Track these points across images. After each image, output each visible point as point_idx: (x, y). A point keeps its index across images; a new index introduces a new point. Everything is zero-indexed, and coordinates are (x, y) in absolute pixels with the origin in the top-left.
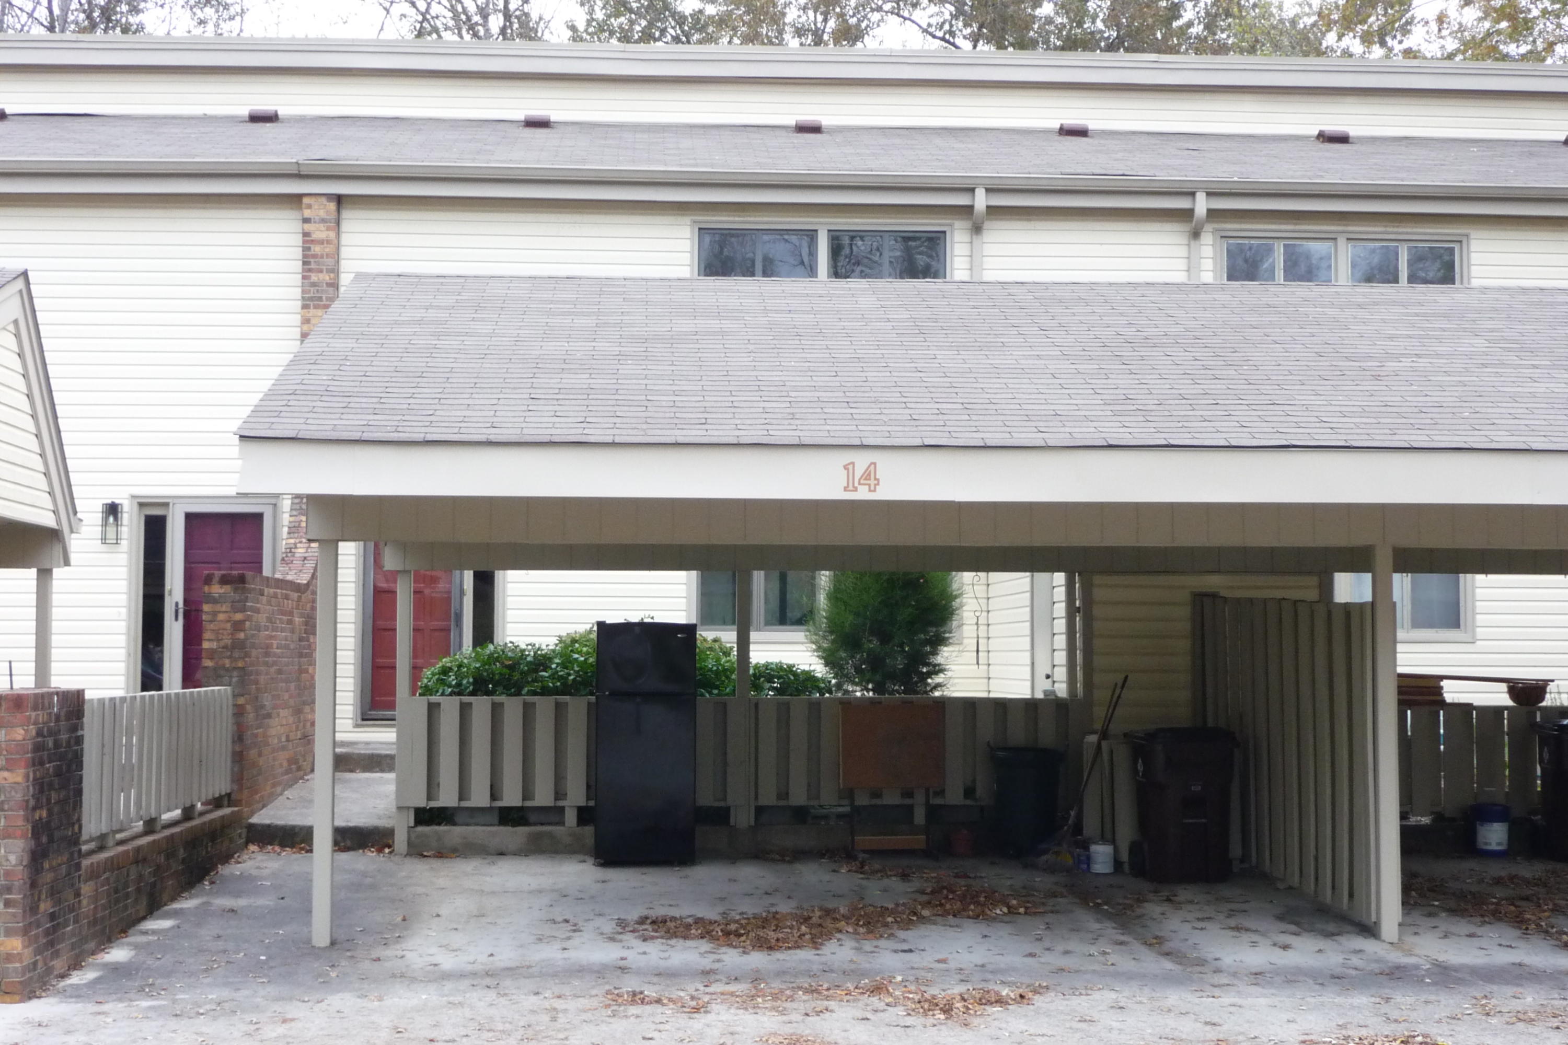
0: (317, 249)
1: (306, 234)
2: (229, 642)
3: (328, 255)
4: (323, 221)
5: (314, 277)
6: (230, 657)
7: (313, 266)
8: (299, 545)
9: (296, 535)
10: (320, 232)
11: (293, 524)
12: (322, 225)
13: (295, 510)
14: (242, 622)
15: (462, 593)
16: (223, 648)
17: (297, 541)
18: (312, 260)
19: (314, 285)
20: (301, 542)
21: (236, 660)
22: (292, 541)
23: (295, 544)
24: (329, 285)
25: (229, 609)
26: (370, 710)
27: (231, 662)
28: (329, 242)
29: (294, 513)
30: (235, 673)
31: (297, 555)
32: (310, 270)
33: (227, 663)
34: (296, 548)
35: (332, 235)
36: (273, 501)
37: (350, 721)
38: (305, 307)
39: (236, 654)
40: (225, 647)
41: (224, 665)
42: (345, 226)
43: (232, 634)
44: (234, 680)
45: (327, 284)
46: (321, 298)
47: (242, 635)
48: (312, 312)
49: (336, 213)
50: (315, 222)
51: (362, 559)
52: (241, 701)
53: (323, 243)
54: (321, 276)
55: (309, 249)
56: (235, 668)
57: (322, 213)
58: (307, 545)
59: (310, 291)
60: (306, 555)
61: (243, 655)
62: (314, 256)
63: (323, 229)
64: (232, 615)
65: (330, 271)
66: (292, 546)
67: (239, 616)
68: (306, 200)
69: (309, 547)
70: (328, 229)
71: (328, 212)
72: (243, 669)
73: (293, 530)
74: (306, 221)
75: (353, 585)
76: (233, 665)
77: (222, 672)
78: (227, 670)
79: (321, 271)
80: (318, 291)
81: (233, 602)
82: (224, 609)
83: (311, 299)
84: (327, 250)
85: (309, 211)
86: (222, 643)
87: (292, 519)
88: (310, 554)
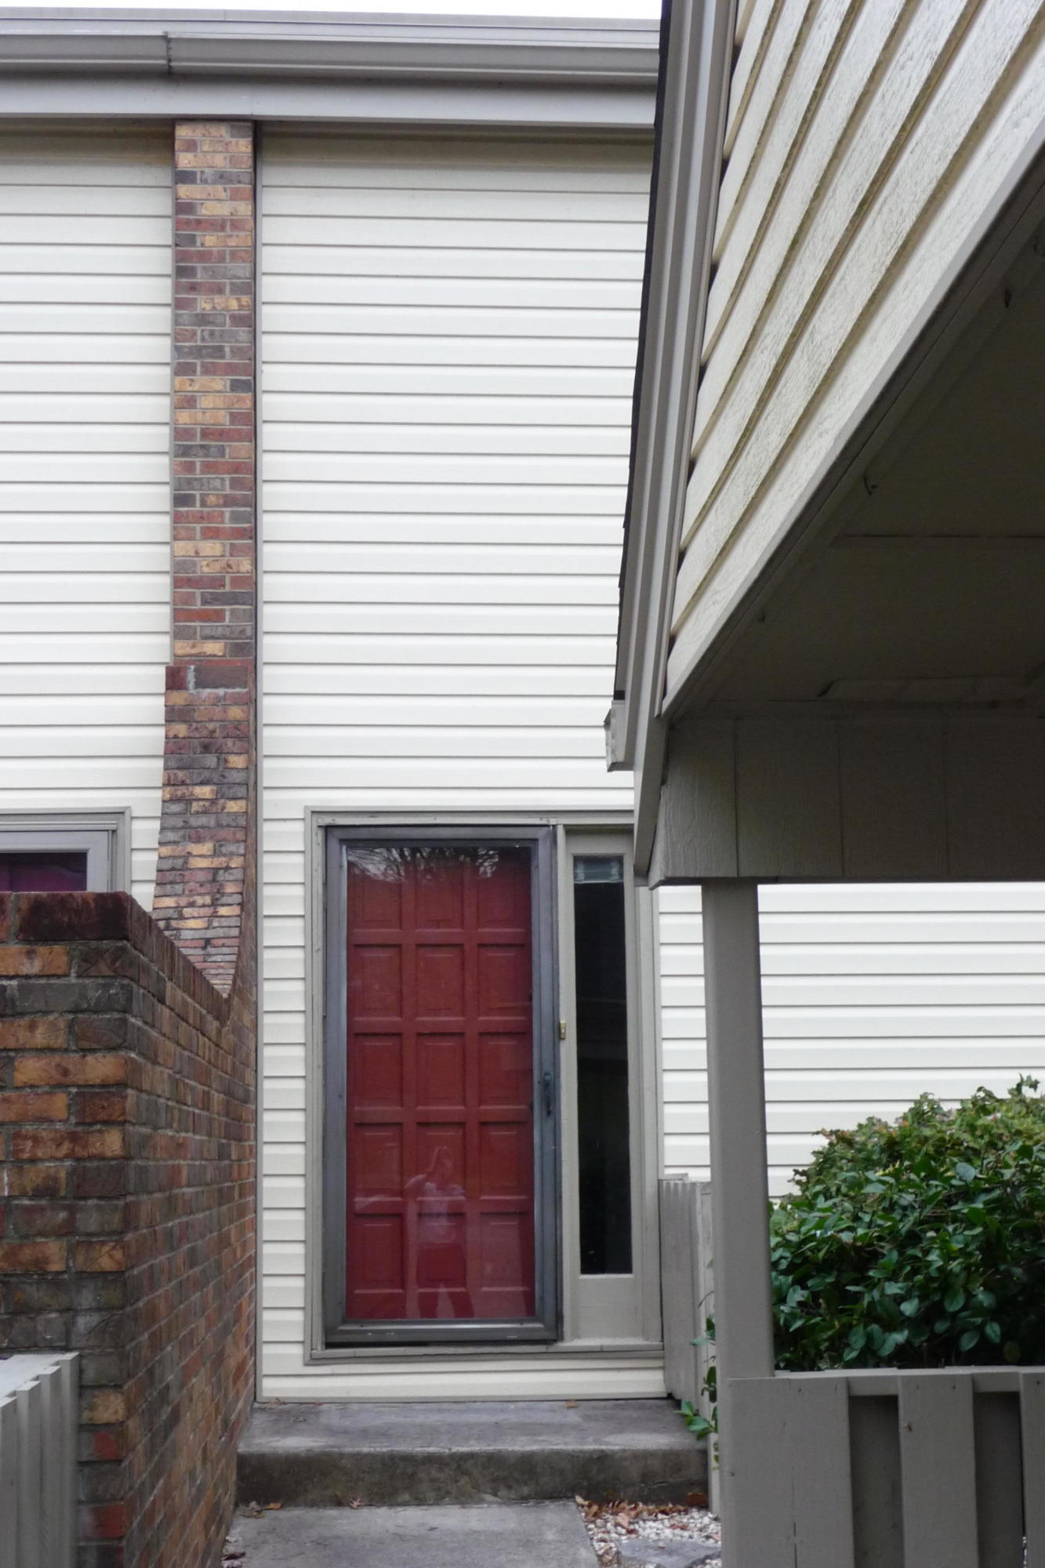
0: (209, 240)
1: (182, 208)
2: (62, 1169)
3: (234, 255)
4: (222, 177)
5: (203, 304)
6: (66, 1230)
7: (200, 278)
8: (187, 912)
9: (179, 888)
10: (216, 204)
11: (167, 865)
12: (220, 187)
13: (174, 829)
14: (114, 1088)
15: (558, 1034)
16: (37, 1194)
17: (183, 901)
18: (199, 265)
19: (203, 319)
20: (192, 905)
21: (89, 1242)
22: (170, 902)
23: (178, 909)
24: (237, 320)
25: (60, 1041)
26: (344, 1322)
27: (72, 1251)
28: (236, 225)
29: (171, 836)
30: (87, 1298)
31: (186, 935)
32: (193, 288)
33: (54, 1252)
34: (182, 917)
35: (244, 208)
36: (109, 823)
37: (298, 1350)
38: (181, 369)
39: (91, 1219)
40: (47, 1190)
41: (40, 1263)
42: (270, 201)
43: (74, 1137)
44: (83, 1322)
45: (233, 318)
46: (220, 349)
47: (112, 1142)
48: (200, 381)
49: (250, 162)
50: (204, 181)
51: (319, 958)
52: (110, 1408)
53: (223, 228)
54: (218, 300)
55: (192, 240)
56: (82, 1276)
57: (220, 161)
58: (208, 911)
59: (194, 334)
60: (209, 934)
61: (116, 1220)
62: (204, 256)
63: (223, 195)
64: (72, 1060)
65: (238, 290)
66: (171, 913)
67: (100, 1067)
68: (183, 132)
69: (215, 915)
70: (234, 196)
71: (233, 160)
72: (115, 1278)
73: (170, 876)
74: (184, 177)
75: (300, 1019)
76: (80, 1262)
77: (34, 1293)
78: (56, 1282)
79: (220, 290)
80: (212, 333)
81: (76, 1010)
82: (40, 1038)
83: (198, 352)
84: (232, 242)
85: (190, 156)
86: (33, 1176)
87: (166, 851)
88: (220, 932)
